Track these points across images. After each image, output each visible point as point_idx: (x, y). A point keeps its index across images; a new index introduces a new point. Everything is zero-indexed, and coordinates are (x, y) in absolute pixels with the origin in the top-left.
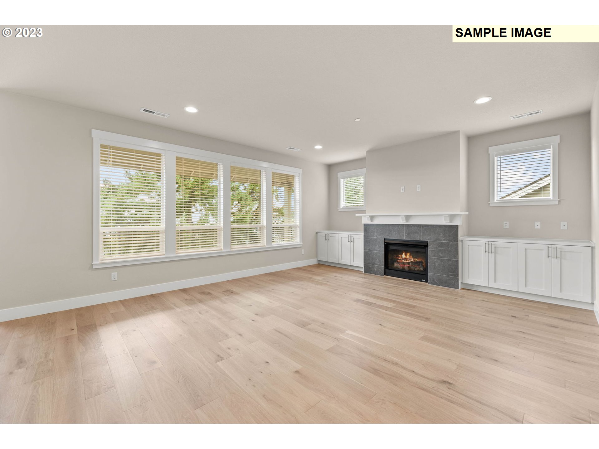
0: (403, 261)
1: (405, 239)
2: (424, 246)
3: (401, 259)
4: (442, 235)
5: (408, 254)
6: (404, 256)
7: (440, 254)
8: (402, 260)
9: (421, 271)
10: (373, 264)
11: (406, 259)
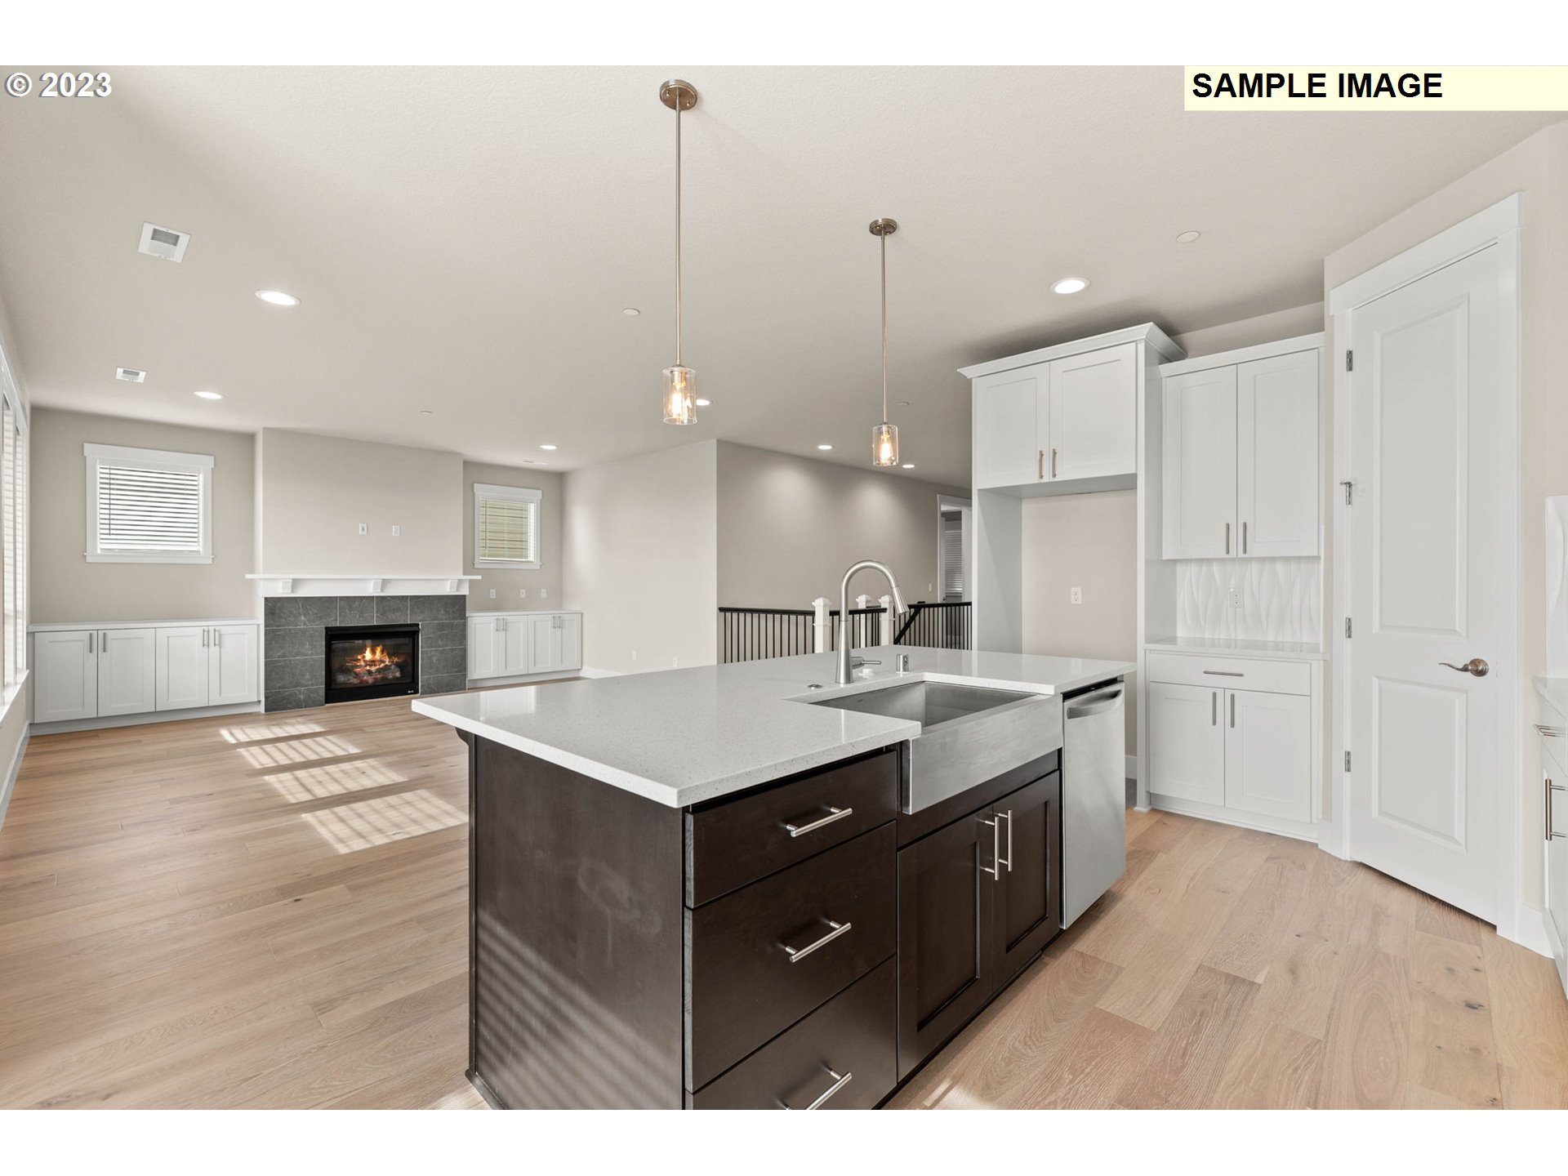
0: (368, 668)
1: (375, 624)
2: (409, 634)
3: (362, 663)
4: (442, 612)
5: (378, 650)
6: (368, 655)
7: (440, 642)
8: (366, 666)
9: (397, 678)
10: (295, 687)
11: (372, 663)
